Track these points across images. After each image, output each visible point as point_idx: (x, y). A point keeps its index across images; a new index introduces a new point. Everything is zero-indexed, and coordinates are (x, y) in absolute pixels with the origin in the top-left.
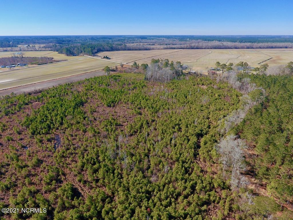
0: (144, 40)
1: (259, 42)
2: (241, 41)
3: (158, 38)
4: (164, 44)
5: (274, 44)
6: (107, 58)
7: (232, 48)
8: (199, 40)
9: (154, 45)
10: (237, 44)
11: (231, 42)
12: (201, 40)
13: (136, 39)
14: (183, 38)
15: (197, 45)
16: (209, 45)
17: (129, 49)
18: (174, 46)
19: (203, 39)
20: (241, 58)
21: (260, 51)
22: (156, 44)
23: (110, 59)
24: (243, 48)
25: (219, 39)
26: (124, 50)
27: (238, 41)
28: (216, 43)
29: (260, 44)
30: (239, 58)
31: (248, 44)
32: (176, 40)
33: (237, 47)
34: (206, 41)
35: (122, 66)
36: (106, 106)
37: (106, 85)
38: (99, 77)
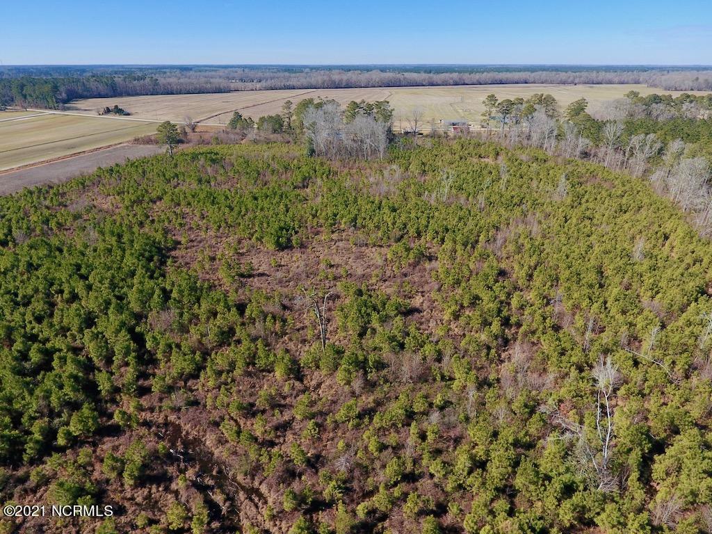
6: (119, 111)
23: (128, 114)
35: (193, 129)
36: (271, 247)
37: (200, 181)
38: (144, 161)
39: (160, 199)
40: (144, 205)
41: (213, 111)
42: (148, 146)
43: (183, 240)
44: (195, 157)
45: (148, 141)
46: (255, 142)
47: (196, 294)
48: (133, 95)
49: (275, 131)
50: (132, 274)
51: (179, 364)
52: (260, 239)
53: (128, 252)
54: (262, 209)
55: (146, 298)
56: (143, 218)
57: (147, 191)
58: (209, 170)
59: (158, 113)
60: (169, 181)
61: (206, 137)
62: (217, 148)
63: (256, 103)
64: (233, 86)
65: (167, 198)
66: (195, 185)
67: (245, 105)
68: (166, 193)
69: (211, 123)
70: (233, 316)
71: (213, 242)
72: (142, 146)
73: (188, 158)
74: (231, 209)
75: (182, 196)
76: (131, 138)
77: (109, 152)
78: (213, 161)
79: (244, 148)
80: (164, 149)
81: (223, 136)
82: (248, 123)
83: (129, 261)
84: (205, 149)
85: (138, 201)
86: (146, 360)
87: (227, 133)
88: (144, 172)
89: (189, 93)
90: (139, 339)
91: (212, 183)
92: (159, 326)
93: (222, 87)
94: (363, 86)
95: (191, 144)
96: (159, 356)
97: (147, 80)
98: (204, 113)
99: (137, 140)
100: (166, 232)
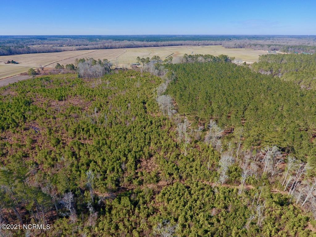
0: (46, 41)
1: (162, 41)
2: (148, 41)
3: (62, 39)
4: (74, 45)
5: (173, 42)
6: (13, 62)
7: (142, 46)
8: (110, 40)
9: (62, 46)
10: (145, 43)
11: (139, 41)
12: (111, 40)
14: (91, 38)
15: (110, 45)
16: (122, 44)
17: (35, 52)
18: (87, 47)
19: (113, 39)
20: (152, 54)
21: (164, 48)
22: (64, 45)
23: (18, 63)
24: (150, 46)
25: (128, 39)
27: (145, 41)
28: (127, 43)
29: (163, 43)
30: (150, 55)
31: (154, 43)
32: (84, 40)
33: (146, 46)
34: (117, 41)
35: (43, 69)
36: (57, 100)
37: (42, 86)
38: (24, 81)
39: (29, 91)
40: (25, 93)
41: (51, 61)
42: (26, 76)
43: (35, 100)
44: (41, 79)
45: (26, 74)
46: (63, 73)
47: (36, 109)
48: (19, 54)
49: (71, 69)
50: (22, 106)
51: (32, 118)
52: (55, 99)
53: (20, 103)
54: (57, 93)
55: (25, 110)
56: (24, 96)
57: (25, 90)
58: (45, 83)
59: (30, 62)
60: (32, 87)
61: (47, 72)
62: (49, 76)
63: (70, 57)
64: (62, 48)
65: (31, 91)
66: (40, 87)
67: (65, 58)
68: (31, 90)
69: (51, 66)
70: (44, 112)
71: (43, 100)
72: (24, 76)
73: (39, 80)
74: (49, 92)
75: (36, 90)
76: (20, 73)
77: (12, 78)
78: (47, 80)
79: (59, 76)
80: (31, 77)
81: (53, 71)
82: (62, 67)
83: (21, 104)
84: (46, 76)
85: (23, 92)
86: (25, 118)
87: (54, 70)
88: (24, 84)
89: (43, 52)
90: (24, 116)
91: (46, 87)
92: (27, 114)
93: (58, 50)
94: (117, 47)
95: (41, 75)
96: (28, 118)
97: (25, 48)
98: (48, 62)
99: (22, 74)
100: (30, 99)
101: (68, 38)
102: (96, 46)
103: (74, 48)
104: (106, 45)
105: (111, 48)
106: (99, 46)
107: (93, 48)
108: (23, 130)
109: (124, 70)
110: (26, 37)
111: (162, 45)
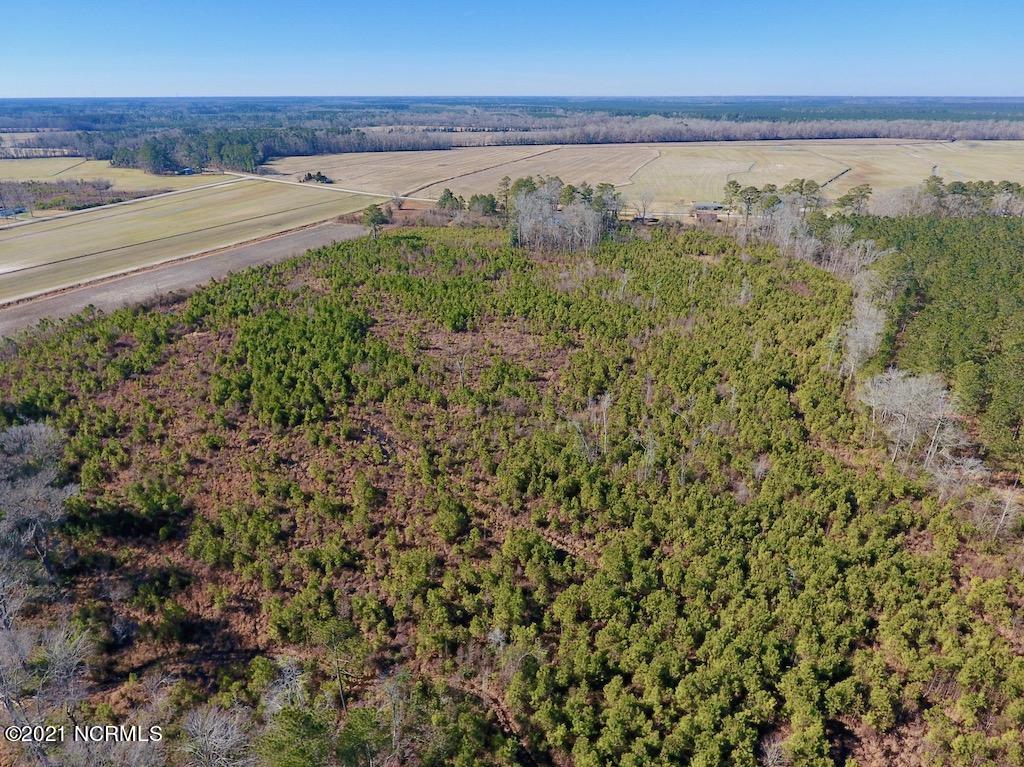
0: (406, 116)
1: (792, 117)
2: (734, 117)
3: (450, 108)
4: (486, 129)
5: (839, 126)
6: (321, 178)
7: (716, 137)
8: (598, 115)
9: (451, 131)
10: (724, 125)
11: (708, 117)
12: (603, 113)
13: (378, 111)
14: (538, 107)
15: (603, 129)
16: (644, 129)
17: (378, 149)
18: (527, 135)
19: (610, 110)
20: (760, 170)
21: (797, 147)
22: (459, 129)
23: (331, 182)
24: (748, 138)
25: (662, 111)
26: (357, 152)
27: (724, 117)
28: (660, 124)
29: (798, 127)
30: (753, 170)
31: (765, 126)
32: (516, 112)
33: (732, 137)
34: (625, 118)
35: (400, 206)
36: (449, 329)
37: (399, 268)
38: (349, 244)
39: (363, 283)
40: (350, 288)
41: (424, 180)
42: (352, 226)
43: (379, 319)
44: (397, 241)
45: (353, 220)
46: (462, 225)
47: (385, 355)
48: (334, 153)
49: (486, 213)
50: (342, 339)
51: (371, 392)
52: (441, 322)
53: (339, 324)
54: (449, 298)
55: (352, 354)
56: (349, 300)
57: (352, 276)
58: (409, 256)
59: (364, 180)
60: (371, 266)
61: (412, 216)
62: (420, 231)
63: (477, 169)
64: (455, 137)
65: (368, 283)
66: (394, 272)
67: (463, 172)
68: (368, 278)
69: (421, 197)
70: (409, 372)
71: (404, 323)
72: (346, 225)
73: (391, 243)
74: (422, 295)
75: (382, 282)
76: (337, 214)
77: (314, 231)
78: (414, 247)
79: (448, 234)
80: (367, 231)
81: (430, 216)
82: (458, 205)
83: (340, 331)
84: (408, 232)
85: (344, 285)
86: (351, 390)
87: (435, 213)
88: (349, 256)
89: (400, 150)
90: (348, 379)
91: (410, 271)
92: (358, 372)
93: (441, 142)
95: (395, 226)
96: (360, 388)
97: (353, 134)
98: (414, 182)
99: (341, 218)
100: (367, 312)
101: (466, 104)
102: (558, 134)
103: (489, 137)
104: (591, 129)
105: (607, 141)
106: (568, 133)
107: (548, 139)
108: (343, 437)
109: (669, 227)
110: (353, 103)
111: (794, 134)
